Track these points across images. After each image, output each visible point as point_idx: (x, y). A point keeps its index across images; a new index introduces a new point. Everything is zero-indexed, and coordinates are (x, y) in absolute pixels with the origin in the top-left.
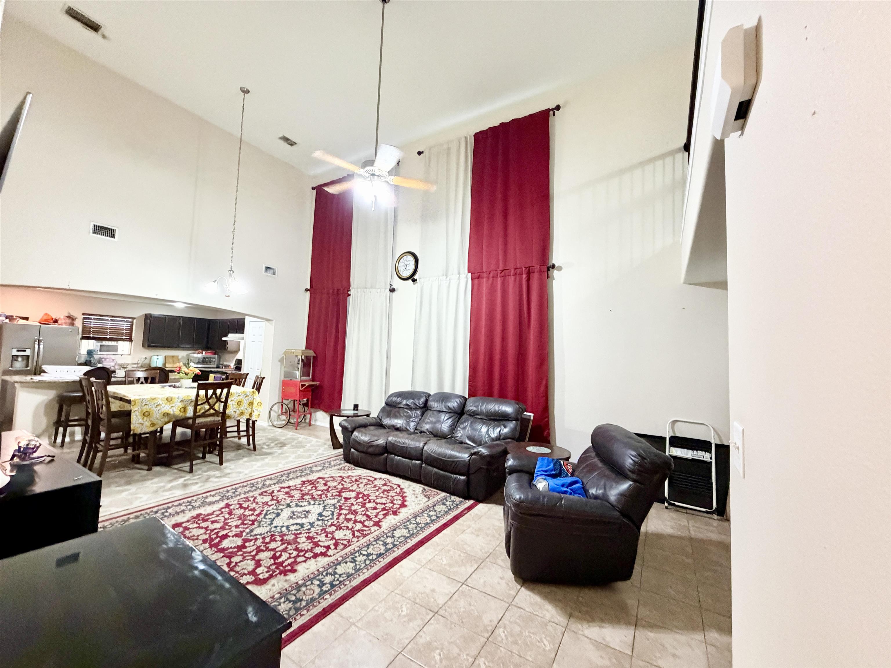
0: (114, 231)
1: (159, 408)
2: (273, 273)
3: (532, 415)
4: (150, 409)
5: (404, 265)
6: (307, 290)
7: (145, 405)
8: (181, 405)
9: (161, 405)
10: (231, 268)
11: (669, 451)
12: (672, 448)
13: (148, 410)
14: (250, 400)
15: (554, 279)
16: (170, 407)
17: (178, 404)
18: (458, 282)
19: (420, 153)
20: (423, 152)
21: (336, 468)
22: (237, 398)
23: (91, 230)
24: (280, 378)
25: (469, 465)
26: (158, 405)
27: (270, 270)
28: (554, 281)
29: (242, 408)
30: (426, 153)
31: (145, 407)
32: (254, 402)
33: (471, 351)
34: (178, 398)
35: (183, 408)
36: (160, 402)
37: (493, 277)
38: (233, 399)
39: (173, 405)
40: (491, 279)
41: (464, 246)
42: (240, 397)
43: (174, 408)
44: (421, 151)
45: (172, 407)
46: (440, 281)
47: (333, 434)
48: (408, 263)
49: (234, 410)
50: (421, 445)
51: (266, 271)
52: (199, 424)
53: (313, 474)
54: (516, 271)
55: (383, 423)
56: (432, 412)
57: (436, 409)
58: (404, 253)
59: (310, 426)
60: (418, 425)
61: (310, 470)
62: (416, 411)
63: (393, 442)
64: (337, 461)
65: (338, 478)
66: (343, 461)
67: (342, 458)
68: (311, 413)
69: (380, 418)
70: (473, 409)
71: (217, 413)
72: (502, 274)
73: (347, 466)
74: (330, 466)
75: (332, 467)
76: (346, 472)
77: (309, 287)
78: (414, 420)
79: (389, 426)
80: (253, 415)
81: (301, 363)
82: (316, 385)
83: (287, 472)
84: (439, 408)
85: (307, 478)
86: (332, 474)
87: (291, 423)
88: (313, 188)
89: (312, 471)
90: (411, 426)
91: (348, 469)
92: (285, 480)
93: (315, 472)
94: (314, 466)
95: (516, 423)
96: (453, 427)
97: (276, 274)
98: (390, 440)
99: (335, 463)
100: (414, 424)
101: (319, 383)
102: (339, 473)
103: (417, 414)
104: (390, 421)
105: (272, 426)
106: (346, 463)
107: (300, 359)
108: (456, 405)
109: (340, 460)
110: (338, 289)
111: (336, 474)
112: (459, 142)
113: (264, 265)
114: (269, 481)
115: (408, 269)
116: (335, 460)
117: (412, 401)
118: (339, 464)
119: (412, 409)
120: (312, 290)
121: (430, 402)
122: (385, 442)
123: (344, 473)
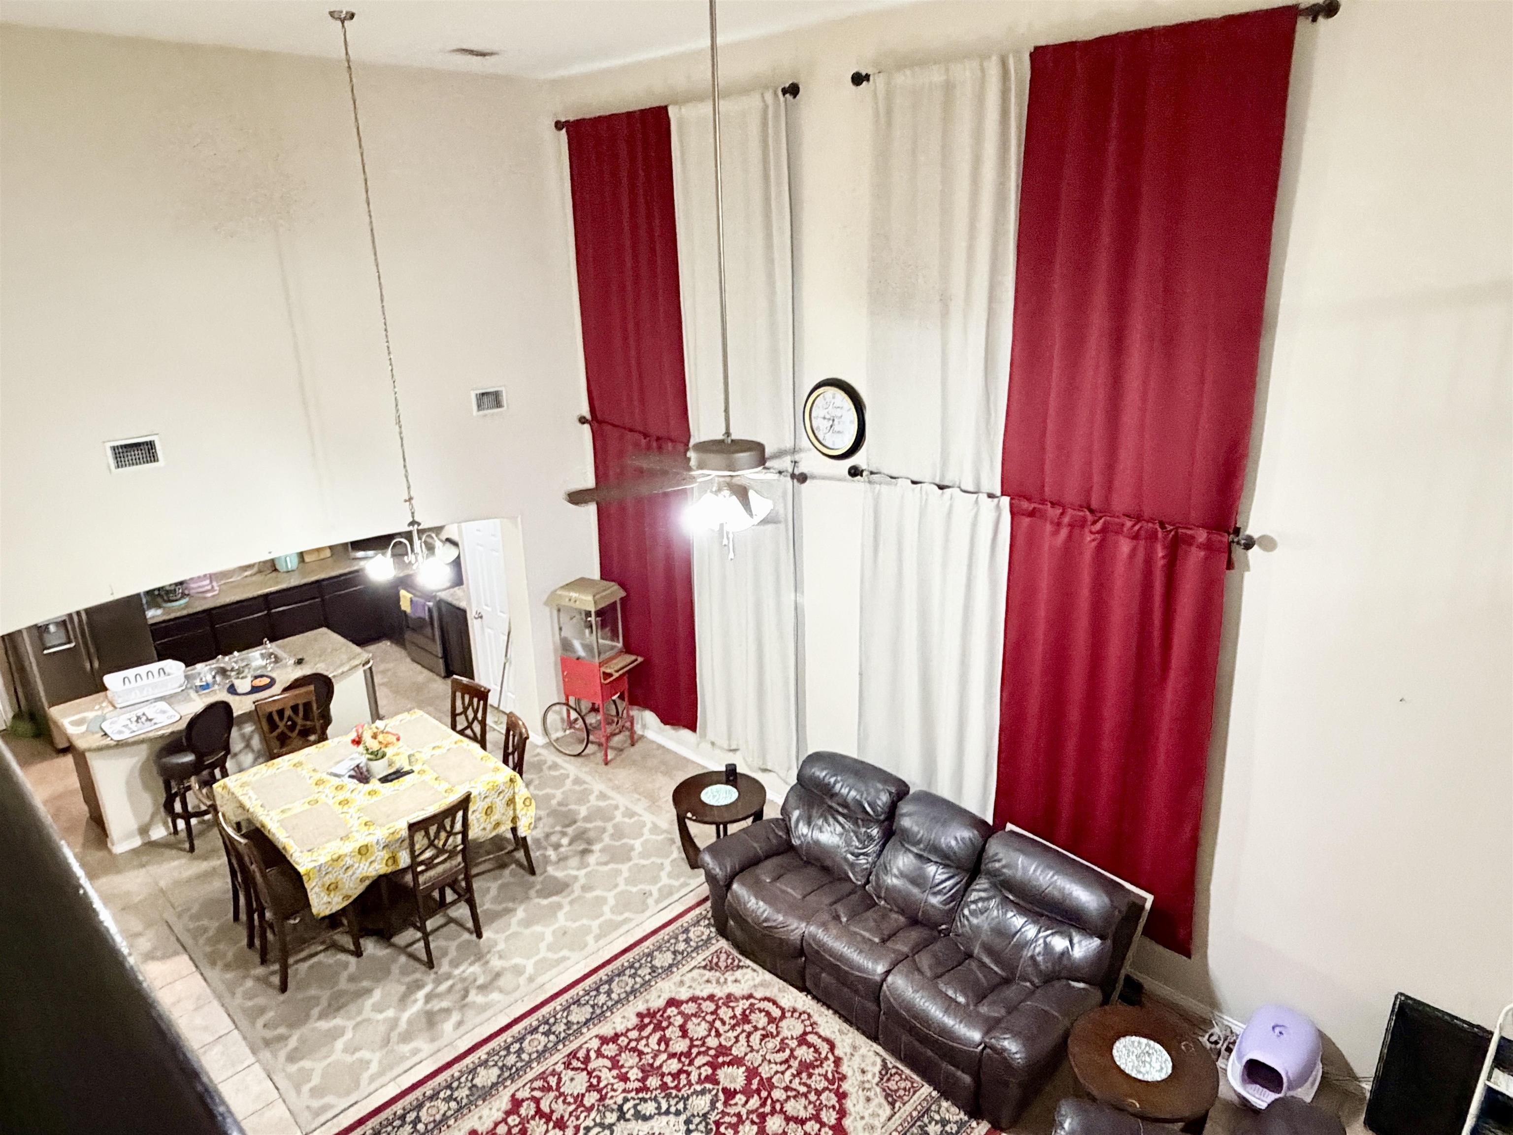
0: (151, 445)
1: (350, 872)
2: (498, 404)
3: (1150, 898)
4: (336, 878)
5: (828, 416)
6: (582, 420)
7: (327, 874)
8: (385, 854)
9: (352, 866)
10: (413, 517)
11: (1489, 1078)
12: (1496, 1072)
13: (333, 881)
14: (508, 795)
15: (1248, 570)
16: (367, 864)
17: (380, 853)
18: (973, 513)
19: (858, 79)
20: (867, 77)
21: (699, 959)
22: (483, 804)
23: (112, 462)
25: (980, 1061)
26: (348, 868)
27: (491, 399)
28: (1247, 575)
29: (495, 817)
30: (878, 82)
31: (327, 877)
32: (517, 800)
33: (1004, 696)
34: (378, 843)
35: (390, 858)
36: (349, 861)
37: (1071, 525)
38: (475, 808)
39: (373, 858)
40: (1064, 532)
41: (992, 406)
42: (488, 800)
43: (375, 865)
44: (864, 74)
45: (371, 863)
46: (924, 493)
47: (687, 844)
48: (838, 413)
49: (481, 827)
50: (880, 969)
51: (480, 407)
52: (425, 883)
53: (656, 983)
54: (1137, 528)
55: (796, 842)
56: (905, 852)
57: (915, 850)
58: (828, 379)
59: (633, 745)
60: (874, 873)
61: (651, 968)
62: (869, 831)
63: (816, 947)
64: (702, 928)
65: (708, 1003)
66: (713, 929)
67: (710, 915)
68: (633, 717)
69: (787, 819)
70: (1003, 874)
71: (452, 854)
72: (1098, 526)
73: (724, 951)
74: (689, 950)
75: (692, 951)
76: (722, 980)
77: (587, 414)
78: (863, 854)
79: (808, 854)
80: (518, 824)
81: (596, 622)
82: (635, 663)
83: (607, 975)
84: (922, 846)
85: (647, 1001)
86: (694, 985)
87: (592, 743)
88: (559, 125)
89: (653, 969)
90: (857, 869)
91: (725, 964)
92: (605, 1008)
93: (659, 974)
94: (656, 950)
95: (1102, 944)
96: (955, 906)
97: (505, 403)
98: (810, 933)
99: (698, 937)
100: (865, 866)
101: (640, 659)
102: (708, 981)
103: (870, 838)
104: (810, 839)
105: (553, 749)
106: (720, 938)
107: (592, 619)
108: (964, 843)
109: (707, 922)
110: (658, 439)
111: (703, 986)
112: (983, 70)
113: (473, 390)
114: (575, 1011)
115: (839, 432)
116: (697, 923)
117: (858, 797)
118: (708, 942)
119: (860, 822)
120: (596, 425)
121: (904, 811)
122: (799, 938)
123: (718, 982)
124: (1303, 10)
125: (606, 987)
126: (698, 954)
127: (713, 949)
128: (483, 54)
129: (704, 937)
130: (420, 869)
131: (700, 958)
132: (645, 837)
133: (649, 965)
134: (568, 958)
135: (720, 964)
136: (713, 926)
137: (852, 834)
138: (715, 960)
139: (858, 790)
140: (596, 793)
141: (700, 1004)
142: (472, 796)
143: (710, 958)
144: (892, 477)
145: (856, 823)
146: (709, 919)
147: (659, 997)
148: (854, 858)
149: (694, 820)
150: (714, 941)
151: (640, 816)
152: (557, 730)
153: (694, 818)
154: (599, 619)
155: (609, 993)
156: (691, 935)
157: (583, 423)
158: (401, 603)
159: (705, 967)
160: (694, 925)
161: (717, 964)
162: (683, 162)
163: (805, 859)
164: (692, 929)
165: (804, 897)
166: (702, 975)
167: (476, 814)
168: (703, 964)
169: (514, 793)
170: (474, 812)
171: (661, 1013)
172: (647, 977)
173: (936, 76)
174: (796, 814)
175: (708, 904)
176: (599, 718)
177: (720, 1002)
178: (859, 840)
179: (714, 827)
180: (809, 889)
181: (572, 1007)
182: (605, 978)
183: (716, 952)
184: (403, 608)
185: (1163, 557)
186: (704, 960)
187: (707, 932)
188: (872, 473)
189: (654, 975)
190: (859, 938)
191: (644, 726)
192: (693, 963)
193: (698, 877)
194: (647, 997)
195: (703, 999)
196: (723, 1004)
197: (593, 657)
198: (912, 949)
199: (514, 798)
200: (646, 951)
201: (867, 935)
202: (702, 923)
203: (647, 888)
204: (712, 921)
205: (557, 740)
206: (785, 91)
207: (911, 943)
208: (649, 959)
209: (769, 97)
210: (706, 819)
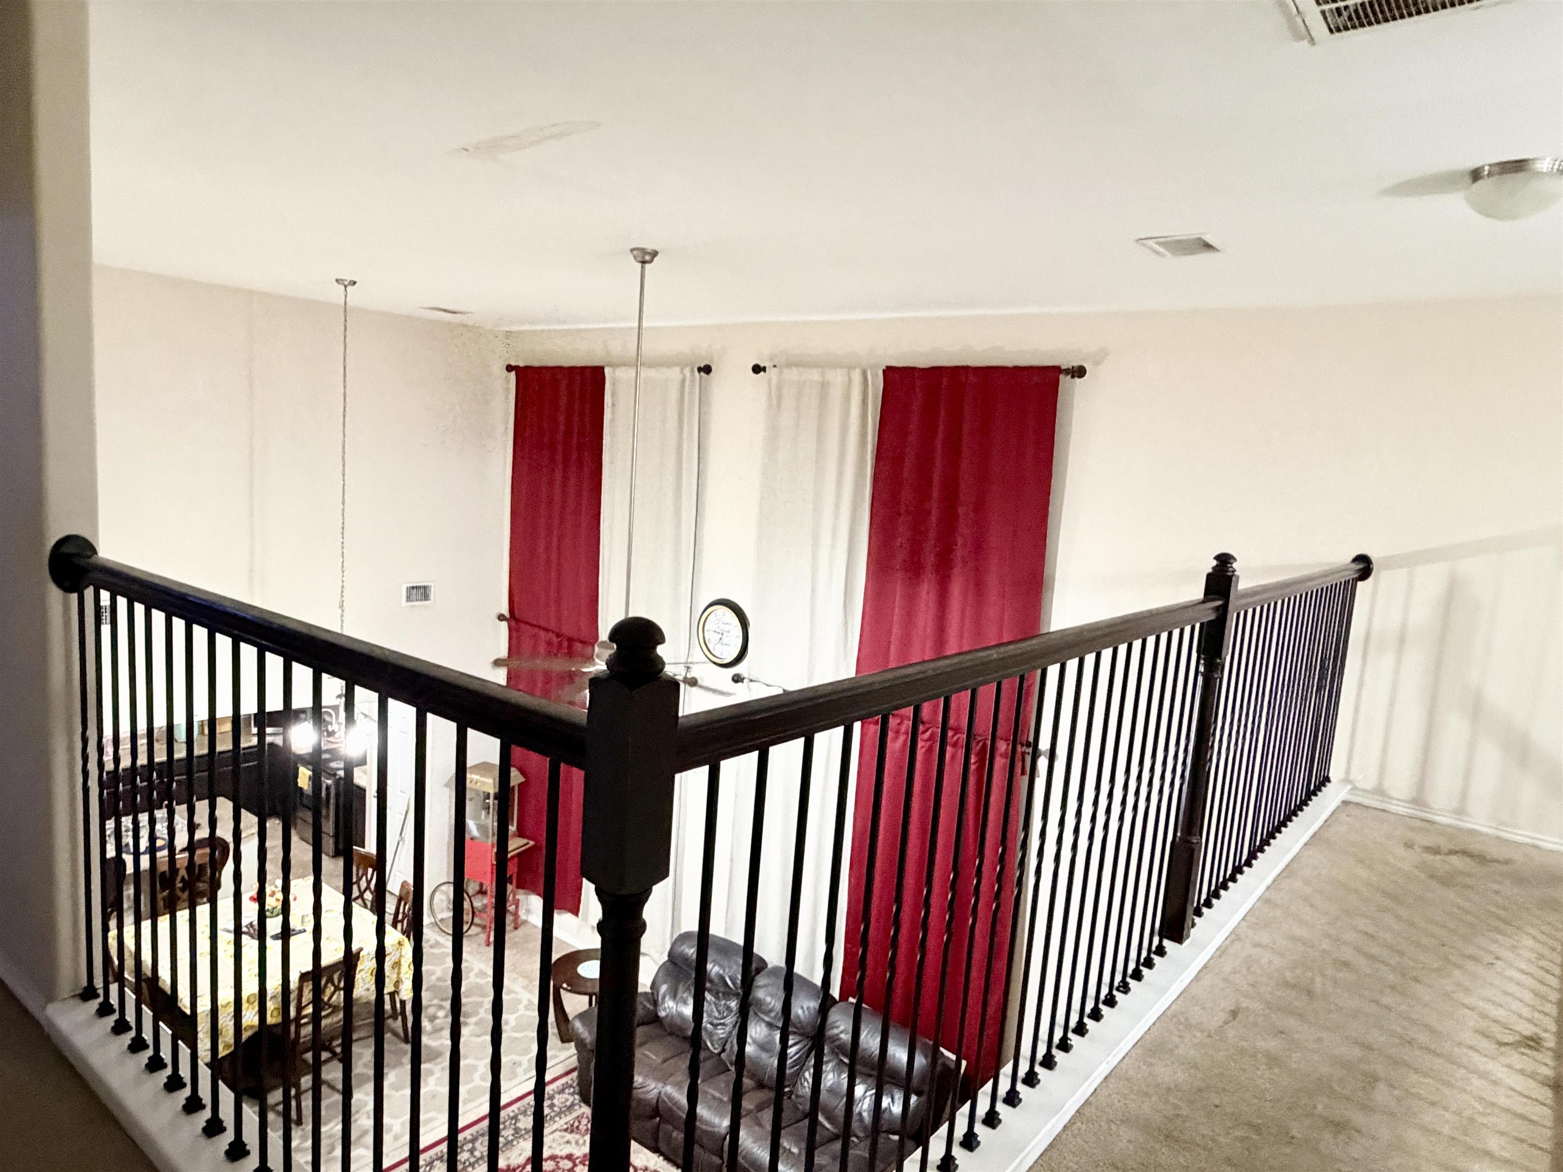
2: (427, 597)
5: (718, 630)
6: (501, 617)
16: (253, 1013)
19: (757, 369)
20: (764, 369)
22: (370, 964)
24: (450, 822)
27: (420, 592)
30: (771, 373)
32: (402, 963)
35: (275, 1009)
41: (849, 632)
44: (762, 365)
47: (560, 1016)
48: (727, 628)
49: (366, 987)
50: (725, 1123)
51: (409, 599)
52: (305, 1037)
53: (518, 1143)
54: (955, 738)
55: (662, 1014)
56: (758, 1021)
57: (767, 1019)
58: (719, 600)
59: (516, 928)
60: (729, 1042)
61: (515, 1129)
62: (728, 1003)
63: (670, 1104)
64: (567, 1096)
65: (566, 1161)
66: (577, 1097)
67: (575, 1085)
68: (518, 900)
69: (656, 994)
70: (839, 1039)
71: (335, 1009)
72: (928, 734)
73: (585, 1116)
74: (553, 1114)
75: (555, 1116)
76: (581, 1141)
77: (505, 611)
78: (721, 1024)
79: (671, 1025)
80: (401, 987)
81: (494, 803)
82: (527, 847)
83: (472, 1135)
84: (773, 1014)
85: (508, 1159)
86: (554, 1145)
87: (478, 925)
88: (509, 368)
89: (517, 1130)
90: (716, 1038)
91: (585, 1128)
92: (467, 1163)
93: (521, 1136)
94: (521, 1114)
95: (917, 1100)
96: (798, 1069)
97: (432, 597)
98: (665, 1094)
99: (562, 1103)
100: (722, 1036)
101: (532, 843)
102: (568, 1142)
103: (729, 1008)
104: (674, 1011)
105: (437, 929)
106: (582, 1105)
107: (491, 801)
108: (809, 1012)
109: (572, 1090)
110: (570, 640)
111: (561, 1147)
112: (849, 376)
113: (405, 583)
114: (438, 1166)
115: (726, 645)
116: (562, 1091)
117: (721, 972)
118: (570, 1108)
119: (721, 995)
120: (513, 622)
121: (759, 984)
122: (656, 1098)
123: (577, 1143)
124: (1065, 370)
125: (470, 1145)
126: (560, 1118)
127: (575, 1115)
128: (455, 313)
129: (568, 1103)
130: (303, 1021)
131: (563, 1121)
132: (520, 1013)
133: (513, 1127)
134: (436, 1119)
135: (581, 1127)
136: (577, 1094)
137: (713, 1006)
138: (576, 1124)
139: (721, 966)
140: (476, 971)
141: (558, 1162)
142: (362, 954)
143: (572, 1122)
144: (768, 685)
145: (717, 998)
146: (574, 1088)
147: (520, 1155)
148: (711, 1027)
149: (570, 991)
150: (577, 1107)
151: (516, 993)
152: (442, 911)
153: (569, 988)
154: (496, 802)
155: (472, 1151)
156: (555, 1101)
157: (501, 620)
158: (299, 780)
159: (566, 1130)
160: (559, 1093)
161: (577, 1127)
162: (613, 413)
163: (668, 1030)
164: (557, 1096)
165: (664, 1061)
166: (563, 1137)
167: (362, 973)
168: (565, 1127)
169: (401, 956)
170: (360, 971)
171: (520, 1169)
172: (510, 1138)
173: (815, 375)
174: (664, 988)
175: (575, 1074)
176: (485, 901)
177: (577, 1161)
178: (719, 1011)
179: (586, 998)
180: (669, 1055)
181: (435, 1163)
182: (469, 1137)
183: (578, 1117)
184: (300, 785)
185: (974, 763)
186: (566, 1123)
187: (571, 1099)
188: (751, 681)
189: (516, 1135)
190: (709, 1097)
191: (528, 911)
192: (555, 1126)
193: (568, 1049)
194: (509, 1155)
195: (561, 1158)
196: (580, 1162)
197: (488, 837)
198: (757, 1107)
199: (400, 961)
200: (512, 1114)
201: (717, 1094)
202: (567, 1091)
203: (517, 1058)
204: (577, 1089)
205: (442, 920)
206: (700, 370)
207: (756, 1102)
208: (513, 1122)
209: (687, 372)
210: (578, 990)
